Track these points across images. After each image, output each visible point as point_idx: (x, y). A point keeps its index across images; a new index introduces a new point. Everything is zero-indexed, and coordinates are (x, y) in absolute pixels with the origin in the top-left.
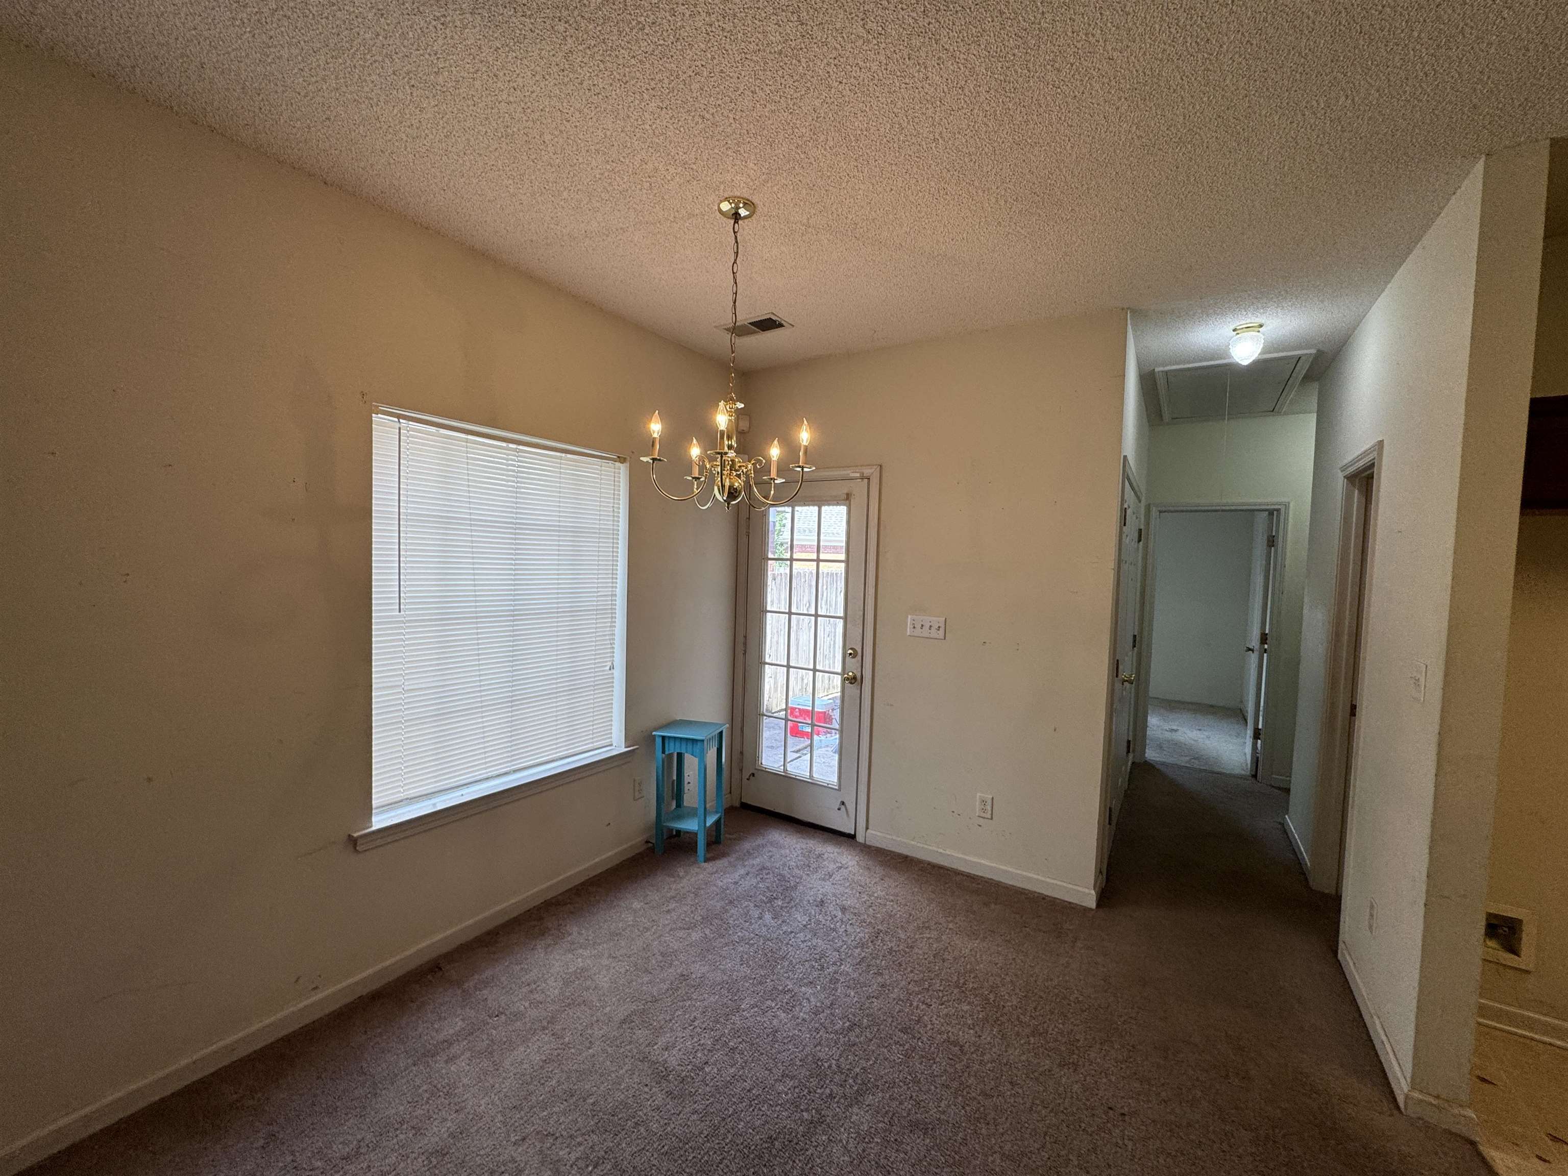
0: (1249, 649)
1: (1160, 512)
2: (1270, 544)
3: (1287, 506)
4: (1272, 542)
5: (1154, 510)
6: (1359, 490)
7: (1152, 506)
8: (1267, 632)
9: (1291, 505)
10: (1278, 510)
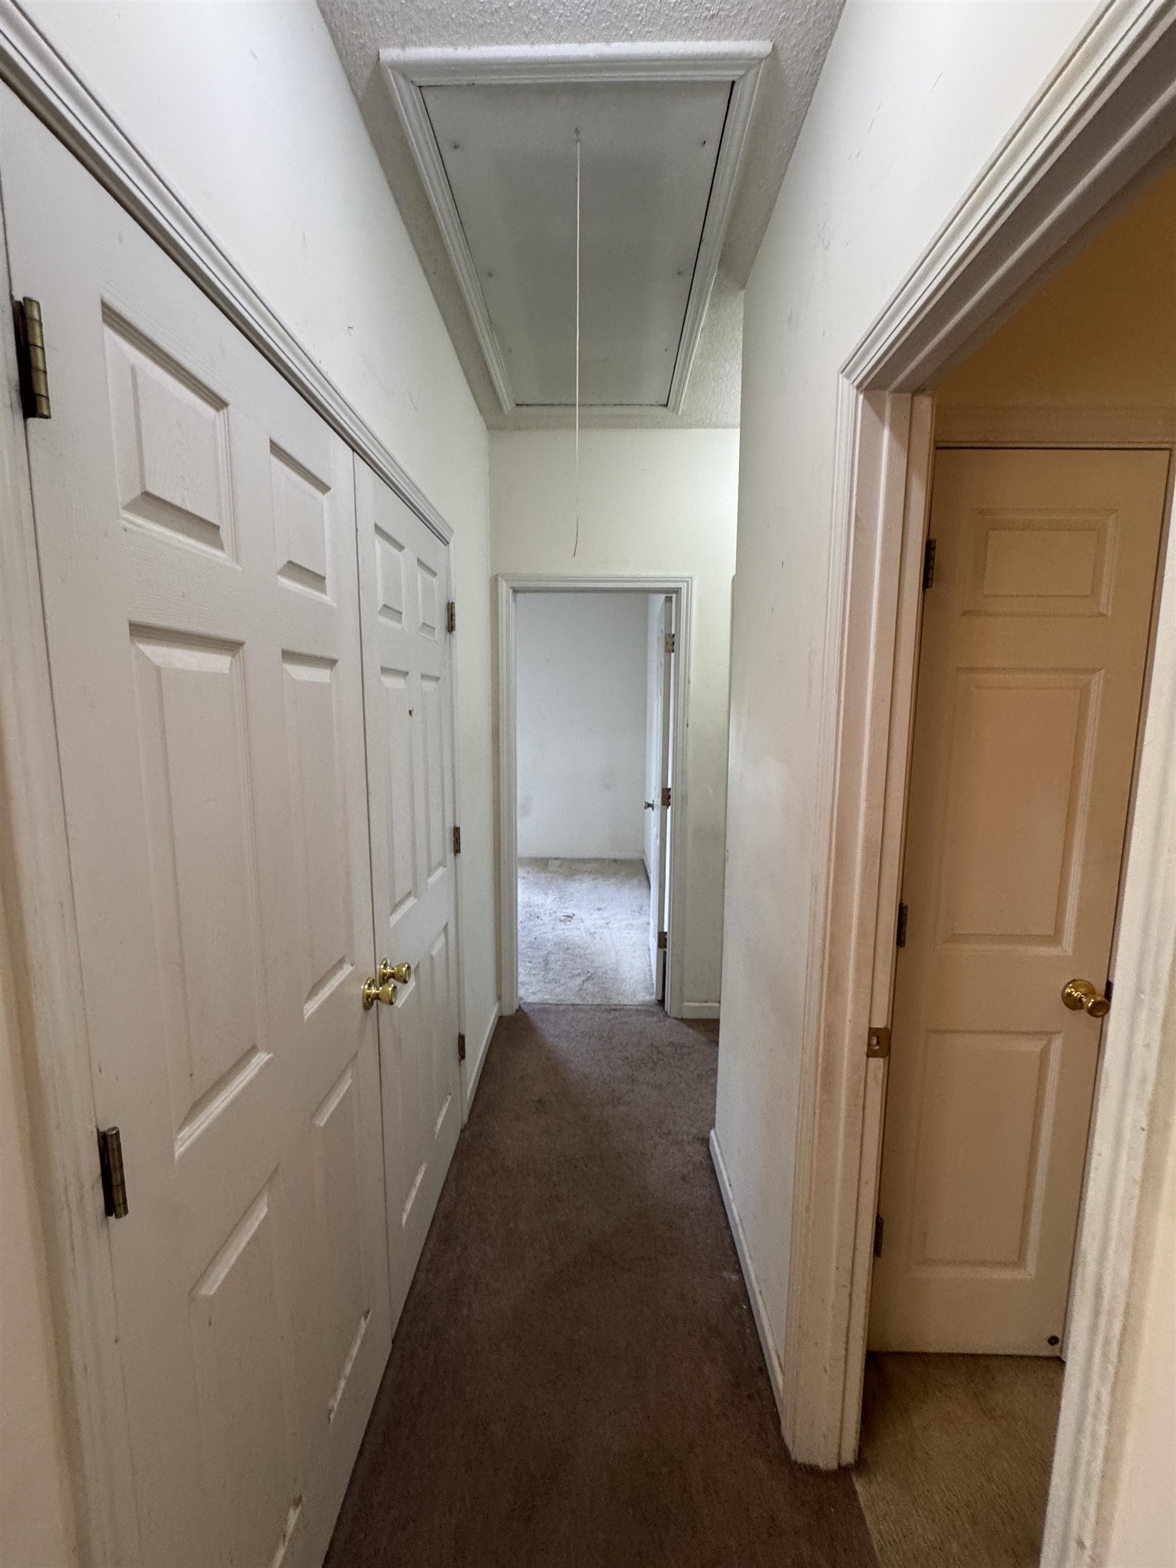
0: (649, 805)
1: (515, 591)
2: (669, 647)
3: (688, 581)
4: (671, 644)
5: (504, 590)
6: (892, 428)
7: (499, 576)
8: (669, 786)
9: (695, 583)
10: (677, 591)
